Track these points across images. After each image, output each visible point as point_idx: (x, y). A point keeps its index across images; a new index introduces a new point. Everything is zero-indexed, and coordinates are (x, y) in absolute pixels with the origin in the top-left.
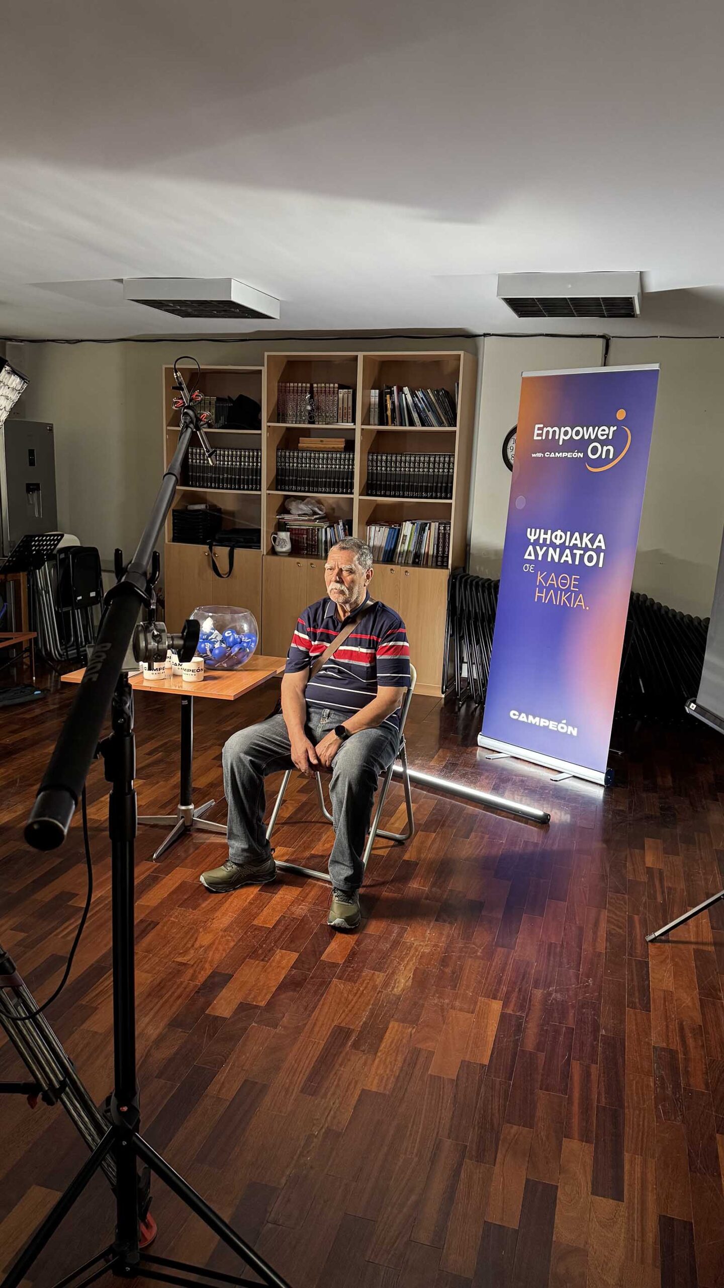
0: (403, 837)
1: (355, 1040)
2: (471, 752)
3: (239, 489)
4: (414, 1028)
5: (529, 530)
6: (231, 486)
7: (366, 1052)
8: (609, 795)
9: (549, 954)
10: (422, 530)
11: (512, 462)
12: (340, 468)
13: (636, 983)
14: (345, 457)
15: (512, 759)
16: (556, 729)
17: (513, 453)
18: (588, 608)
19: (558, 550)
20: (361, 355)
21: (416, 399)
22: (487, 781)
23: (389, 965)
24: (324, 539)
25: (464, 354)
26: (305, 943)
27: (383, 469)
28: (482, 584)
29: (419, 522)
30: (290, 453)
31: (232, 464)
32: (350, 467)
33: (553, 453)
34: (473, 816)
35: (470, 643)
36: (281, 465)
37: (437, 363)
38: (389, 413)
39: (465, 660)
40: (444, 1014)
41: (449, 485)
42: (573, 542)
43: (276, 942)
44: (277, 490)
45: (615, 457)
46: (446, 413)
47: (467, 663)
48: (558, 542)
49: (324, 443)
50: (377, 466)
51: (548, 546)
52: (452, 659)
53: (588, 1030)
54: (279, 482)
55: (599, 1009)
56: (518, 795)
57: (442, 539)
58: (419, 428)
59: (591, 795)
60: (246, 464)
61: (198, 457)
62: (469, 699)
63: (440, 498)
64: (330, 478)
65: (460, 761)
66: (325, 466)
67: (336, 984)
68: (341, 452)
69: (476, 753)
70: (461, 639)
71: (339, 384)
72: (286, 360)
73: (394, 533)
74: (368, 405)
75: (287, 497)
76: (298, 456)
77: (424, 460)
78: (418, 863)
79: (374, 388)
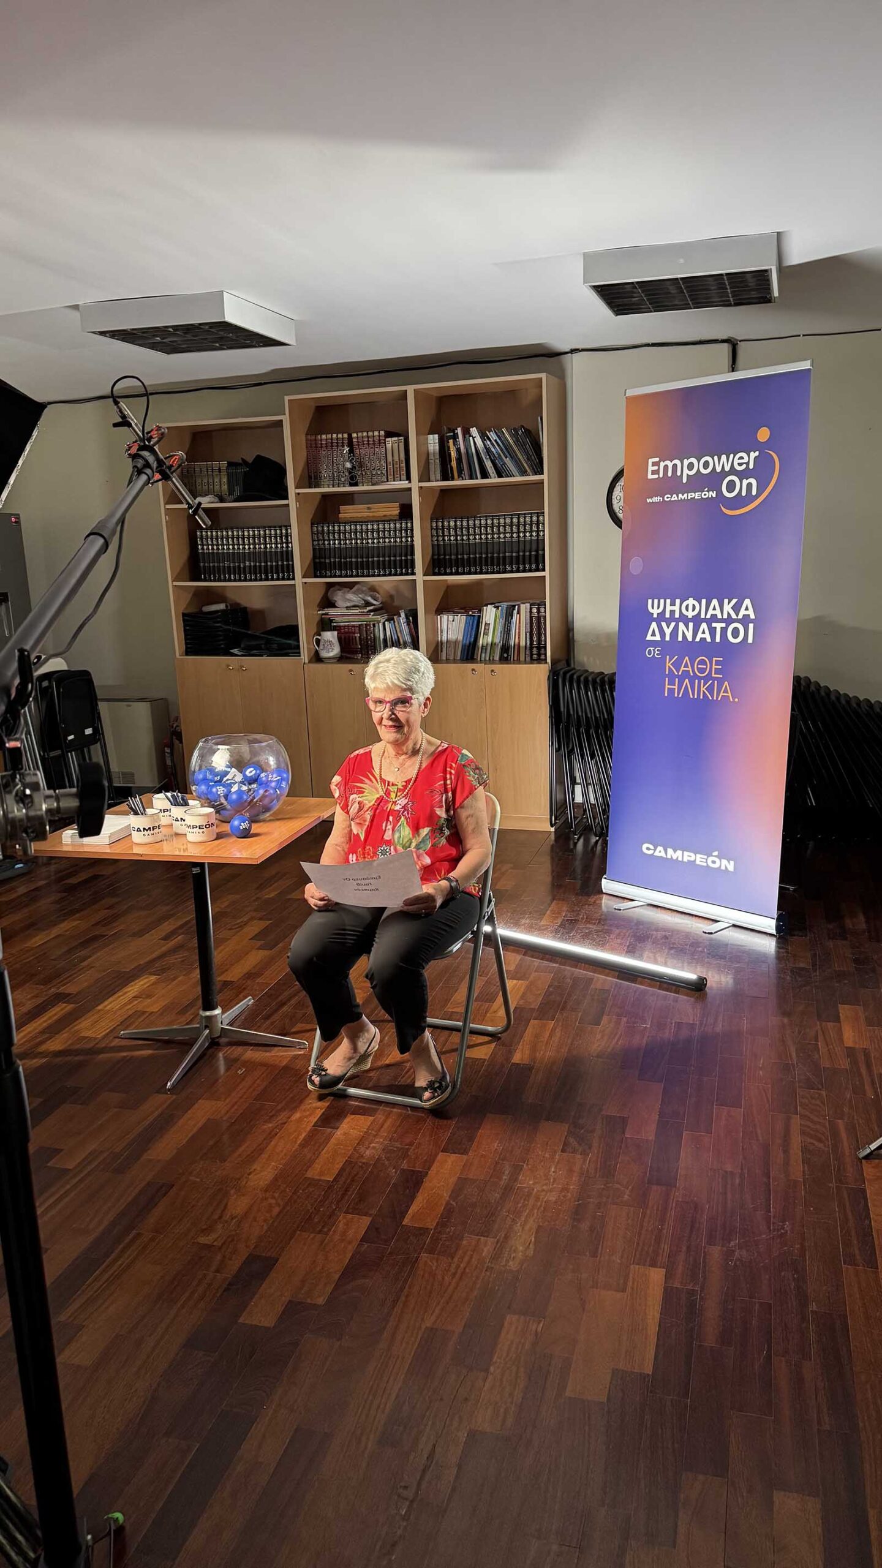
2: (595, 902)
3: (267, 579)
4: (540, 1322)
5: (650, 601)
6: (256, 576)
7: (472, 1368)
8: (783, 948)
9: (725, 1189)
10: (509, 615)
11: (621, 516)
12: (396, 541)
13: (851, 1224)
14: (401, 527)
15: (649, 908)
16: (705, 864)
17: (621, 503)
18: (736, 700)
19: (691, 625)
20: (410, 389)
21: (489, 442)
22: (619, 941)
23: (500, 1226)
24: (382, 637)
25: (547, 377)
26: (379, 1201)
27: (452, 538)
28: (593, 679)
29: (505, 605)
30: (328, 527)
31: (255, 548)
32: (409, 539)
33: (675, 495)
34: (605, 989)
35: (583, 759)
36: (318, 544)
37: (511, 394)
38: (454, 463)
39: (578, 781)
40: (582, 1296)
41: (541, 552)
42: (711, 612)
43: (339, 1202)
44: (316, 576)
45: (759, 493)
46: (529, 459)
47: (580, 784)
48: (690, 614)
49: (372, 510)
50: (444, 536)
51: (677, 621)
52: (560, 781)
53: (792, 1306)
54: (319, 565)
55: (804, 1270)
56: (662, 956)
57: (537, 625)
58: (494, 480)
59: (759, 950)
60: (273, 546)
61: (210, 542)
62: (587, 830)
63: (530, 571)
64: (384, 556)
65: (581, 916)
66: (375, 541)
67: (426, 1261)
68: (395, 520)
69: (601, 904)
70: (571, 752)
71: (385, 432)
72: (313, 405)
73: (473, 622)
74: (426, 455)
75: (330, 585)
76: (339, 530)
77: (505, 523)
78: (533, 1068)
79: (432, 432)
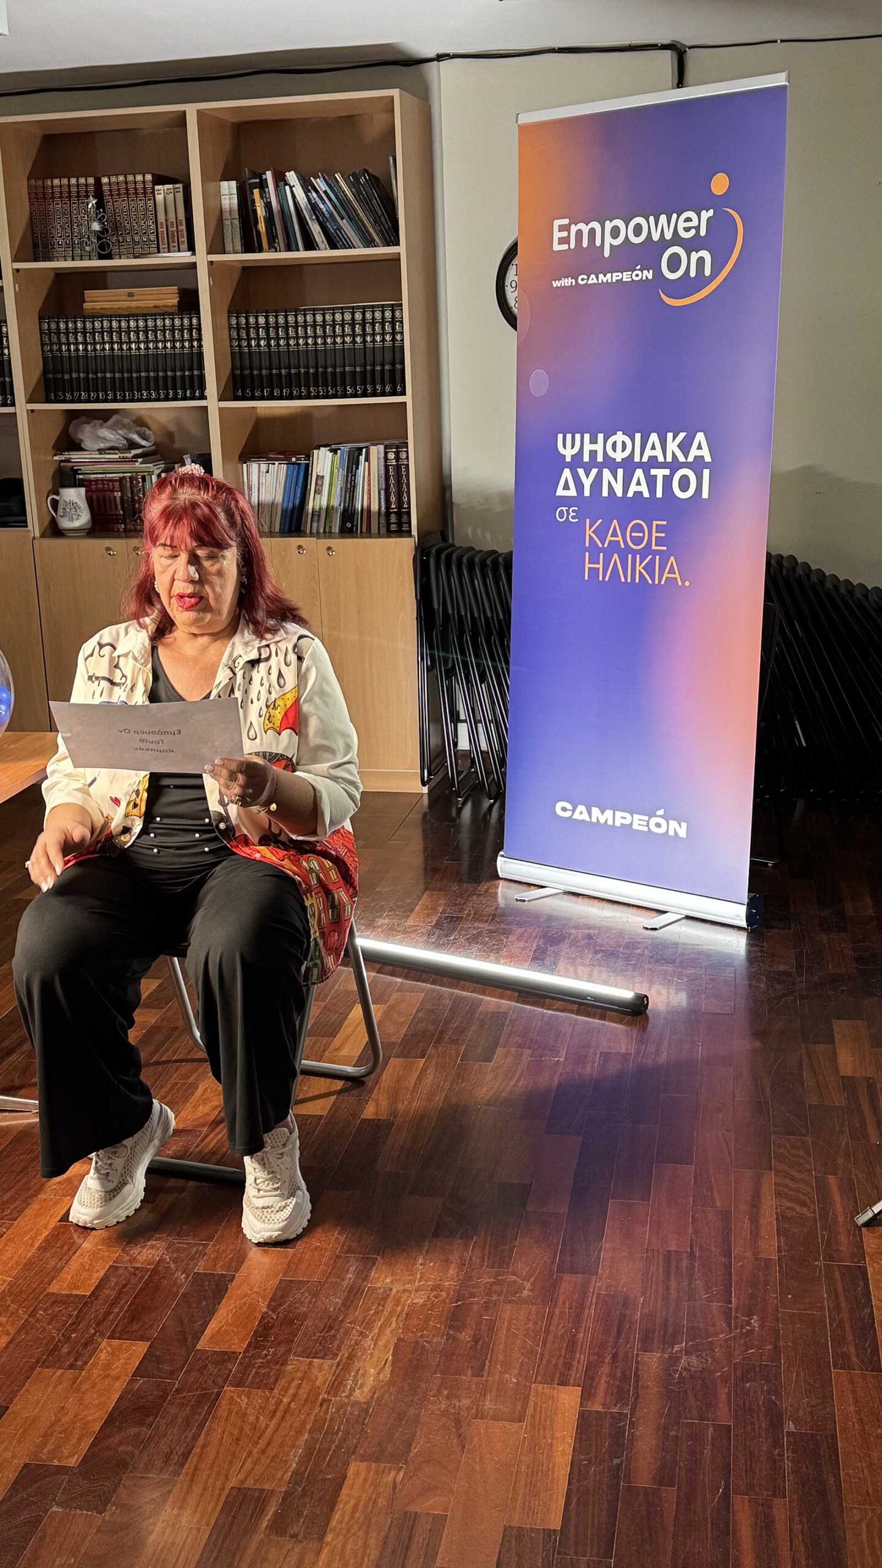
0: (361, 1070)
1: (276, 1512)
2: (488, 891)
4: (399, 1470)
5: (560, 436)
7: (300, 1537)
8: (756, 946)
9: (668, 1274)
10: (353, 463)
11: (515, 310)
12: (174, 347)
13: (845, 1315)
14: (182, 325)
15: (567, 896)
16: (646, 829)
17: (517, 290)
18: (687, 584)
19: (620, 472)
20: (191, 110)
21: (314, 195)
22: (522, 944)
23: (342, 1342)
25: (401, 95)
26: (162, 1319)
27: (262, 343)
28: (480, 561)
29: (346, 448)
30: (67, 323)
32: (195, 344)
33: (593, 276)
34: (498, 1019)
35: (468, 681)
36: (51, 350)
37: (347, 121)
38: (262, 227)
39: (462, 717)
40: (461, 1430)
41: (398, 366)
42: (648, 452)
43: (98, 1324)
44: (49, 401)
45: (715, 272)
46: (376, 222)
47: (465, 721)
48: (619, 456)
49: (135, 298)
50: (249, 339)
51: (601, 467)
52: (435, 713)
53: (760, 1427)
54: (51, 385)
55: (777, 1375)
56: (583, 964)
57: (395, 478)
58: (324, 253)
59: (720, 948)
62: (476, 790)
63: (383, 394)
64: (156, 370)
65: (466, 912)
66: (142, 346)
67: (232, 1397)
68: (173, 314)
69: (496, 893)
70: (450, 673)
71: (154, 176)
72: (40, 133)
73: (298, 473)
74: (218, 213)
75: (72, 415)
76: (84, 328)
77: (343, 320)
78: (392, 1123)
79: (226, 178)
